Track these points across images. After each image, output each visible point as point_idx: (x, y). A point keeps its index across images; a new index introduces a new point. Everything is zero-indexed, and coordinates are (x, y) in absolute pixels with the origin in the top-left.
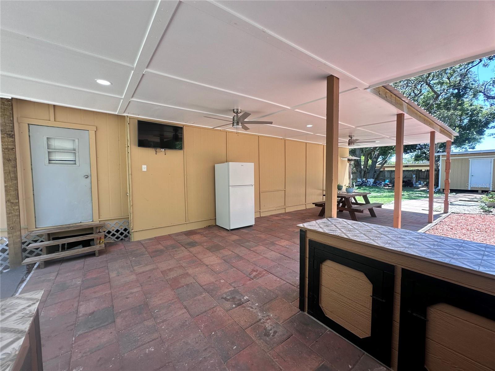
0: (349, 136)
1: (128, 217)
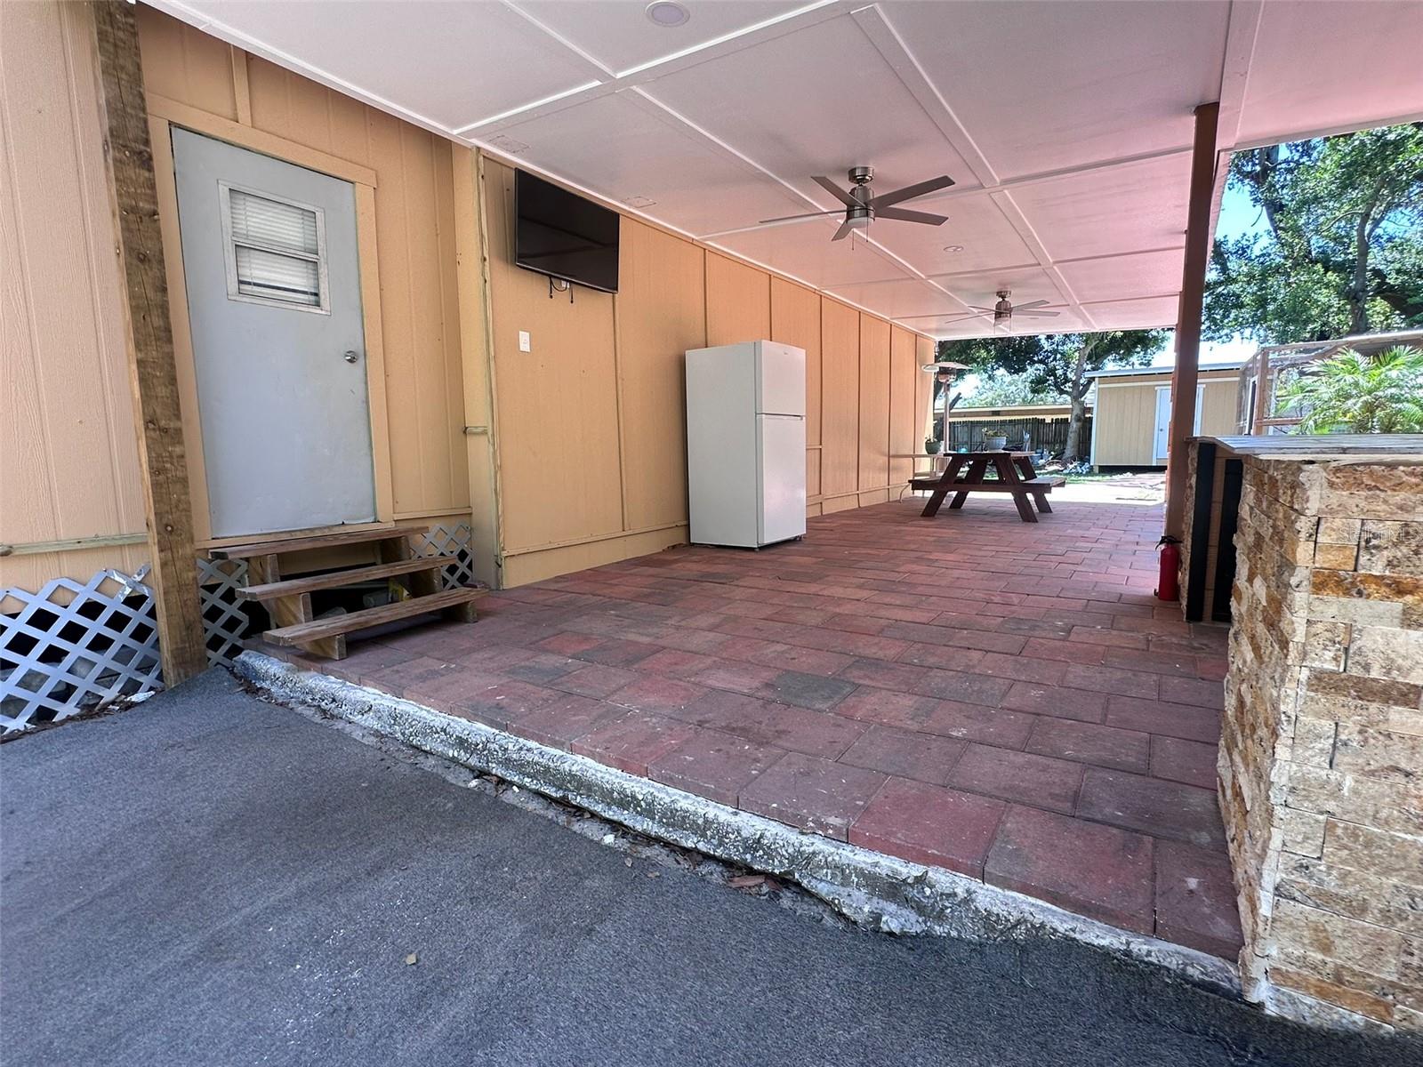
0: (998, 293)
1: (468, 511)
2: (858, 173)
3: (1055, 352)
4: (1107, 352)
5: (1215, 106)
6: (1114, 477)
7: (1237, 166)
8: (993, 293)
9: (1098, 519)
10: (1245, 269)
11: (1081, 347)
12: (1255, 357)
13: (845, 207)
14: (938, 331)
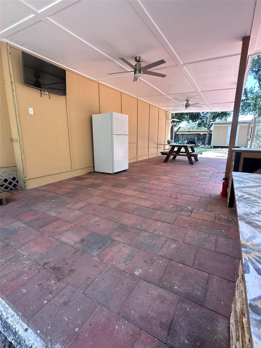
1: (15, 165)
2: (138, 58)
3: (204, 116)
4: (217, 117)
5: (249, 37)
6: (216, 149)
7: (252, 69)
8: (185, 100)
9: (210, 164)
10: (252, 96)
11: (211, 115)
12: (253, 120)
13: (134, 70)
14: (172, 110)
